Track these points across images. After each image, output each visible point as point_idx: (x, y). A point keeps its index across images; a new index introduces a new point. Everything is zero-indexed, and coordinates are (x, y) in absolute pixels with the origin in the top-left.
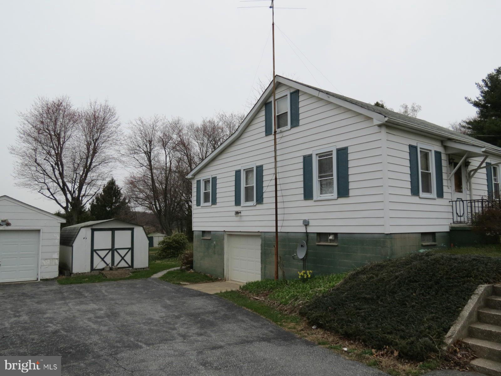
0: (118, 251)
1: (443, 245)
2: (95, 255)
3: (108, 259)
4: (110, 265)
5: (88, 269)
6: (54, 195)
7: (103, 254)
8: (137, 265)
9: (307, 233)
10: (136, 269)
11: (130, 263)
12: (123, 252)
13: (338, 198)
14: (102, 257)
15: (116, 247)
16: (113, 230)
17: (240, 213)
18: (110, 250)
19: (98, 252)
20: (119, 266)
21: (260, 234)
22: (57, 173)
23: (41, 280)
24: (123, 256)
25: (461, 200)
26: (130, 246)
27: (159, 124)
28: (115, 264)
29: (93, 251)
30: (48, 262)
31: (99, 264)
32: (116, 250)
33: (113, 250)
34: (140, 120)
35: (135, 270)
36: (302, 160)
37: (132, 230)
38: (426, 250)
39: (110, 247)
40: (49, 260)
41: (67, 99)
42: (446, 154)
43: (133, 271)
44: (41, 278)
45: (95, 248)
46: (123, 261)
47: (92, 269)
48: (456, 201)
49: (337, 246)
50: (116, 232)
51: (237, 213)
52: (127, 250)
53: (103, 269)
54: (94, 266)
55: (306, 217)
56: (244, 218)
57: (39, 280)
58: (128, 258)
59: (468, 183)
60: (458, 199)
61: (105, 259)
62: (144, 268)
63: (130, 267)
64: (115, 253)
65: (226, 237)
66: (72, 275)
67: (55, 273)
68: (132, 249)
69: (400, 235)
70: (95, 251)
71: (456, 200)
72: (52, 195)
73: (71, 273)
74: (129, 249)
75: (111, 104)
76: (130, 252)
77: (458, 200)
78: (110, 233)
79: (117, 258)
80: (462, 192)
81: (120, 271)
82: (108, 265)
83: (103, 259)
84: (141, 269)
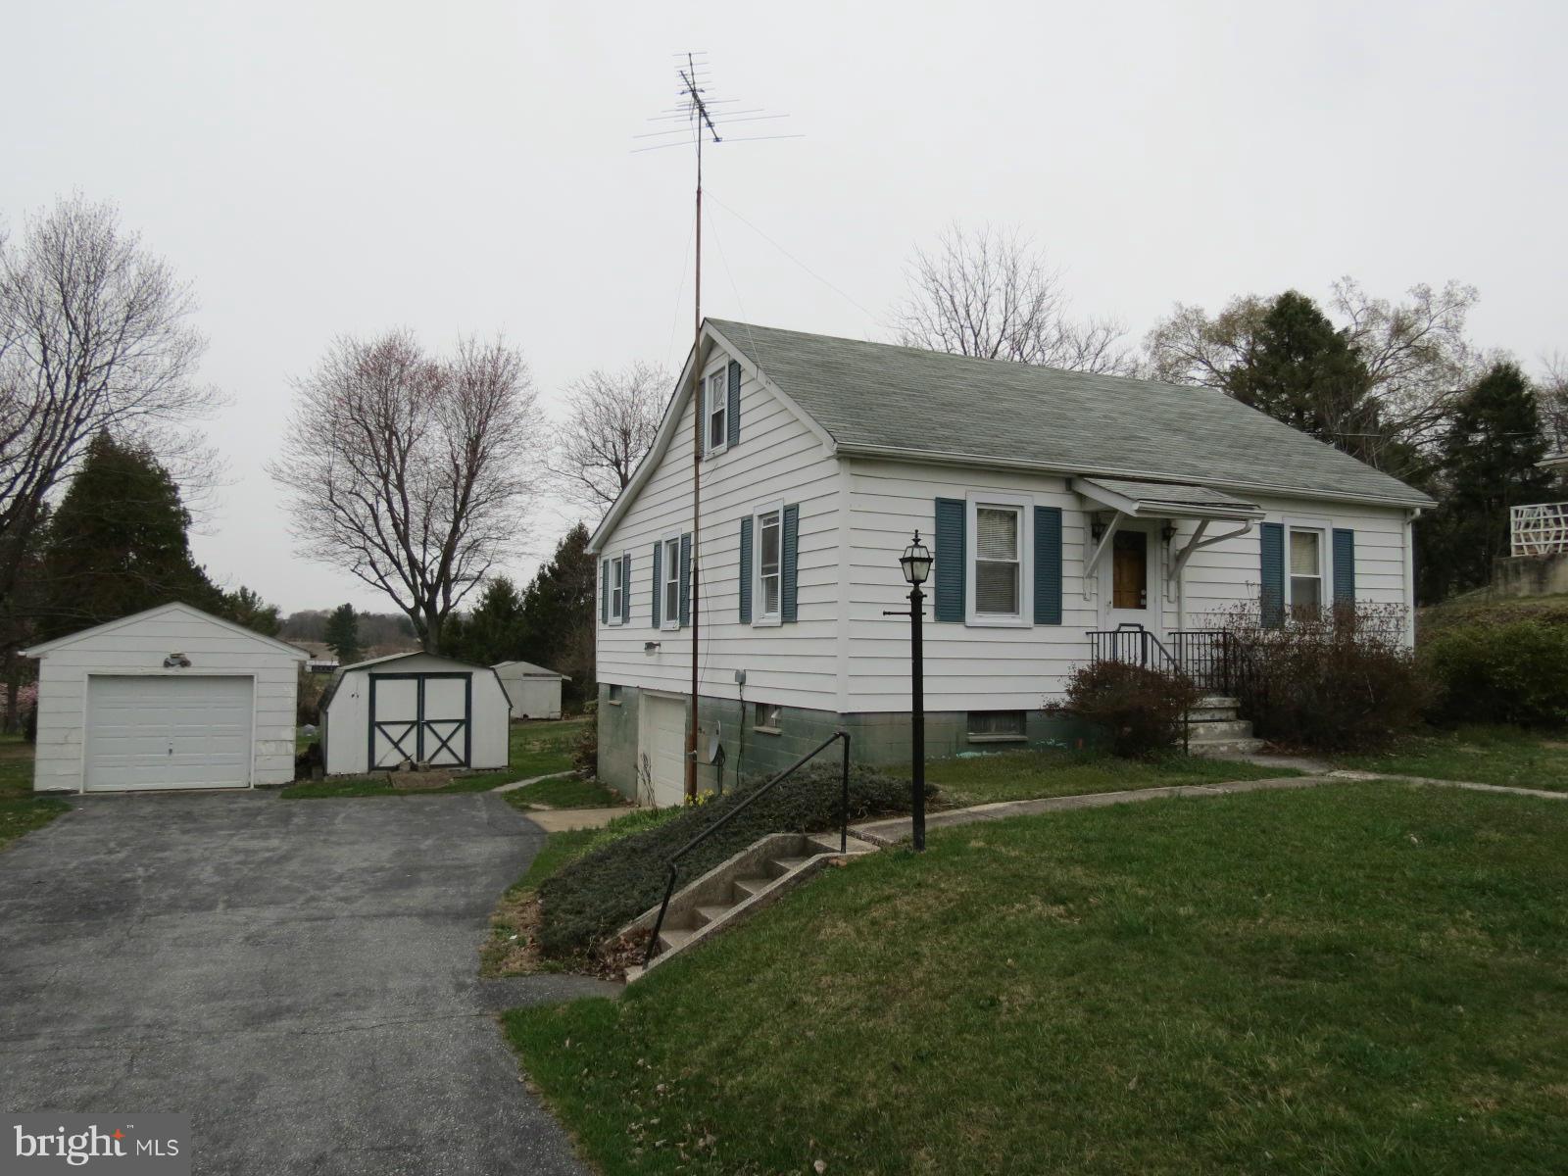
0: (433, 726)
1: (1052, 741)
2: (378, 733)
3: (410, 746)
4: (414, 759)
5: (361, 767)
6: (386, 579)
7: (395, 732)
8: (479, 760)
9: (742, 701)
10: (477, 770)
11: (462, 756)
12: (445, 731)
13: (783, 623)
14: (396, 740)
15: (428, 717)
16: (421, 678)
17: (659, 645)
18: (413, 724)
19: (384, 727)
20: (435, 762)
21: (682, 698)
22: (386, 523)
23: (255, 786)
24: (444, 738)
25: (1137, 629)
26: (462, 716)
27: (648, 387)
28: (427, 757)
29: (373, 725)
30: (272, 747)
31: (386, 756)
32: (428, 723)
33: (420, 724)
34: (597, 375)
35: (474, 773)
36: (738, 530)
37: (468, 677)
38: (985, 753)
39: (414, 718)
40: (273, 744)
41: (409, 335)
42: (1084, 512)
43: (469, 773)
44: (257, 783)
45: (378, 719)
46: (445, 750)
47: (372, 766)
48: (1115, 633)
49: (779, 735)
50: (429, 683)
51: (650, 646)
52: (456, 725)
53: (396, 768)
54: (377, 761)
55: (741, 665)
56: (667, 660)
57: (252, 787)
58: (458, 744)
59: (1173, 584)
60: (1122, 625)
61: (401, 745)
62: (496, 769)
63: (461, 764)
64: (427, 730)
65: (642, 703)
66: (326, 779)
67: (285, 772)
68: (466, 722)
69: (889, 716)
70: (379, 724)
71: (1115, 629)
72: (381, 578)
73: (325, 774)
74: (461, 722)
75: (509, 346)
76: (462, 730)
77: (1123, 629)
78: (414, 683)
79: (431, 744)
80: (1144, 607)
81: (433, 773)
82: (408, 758)
83: (396, 745)
84: (489, 769)
